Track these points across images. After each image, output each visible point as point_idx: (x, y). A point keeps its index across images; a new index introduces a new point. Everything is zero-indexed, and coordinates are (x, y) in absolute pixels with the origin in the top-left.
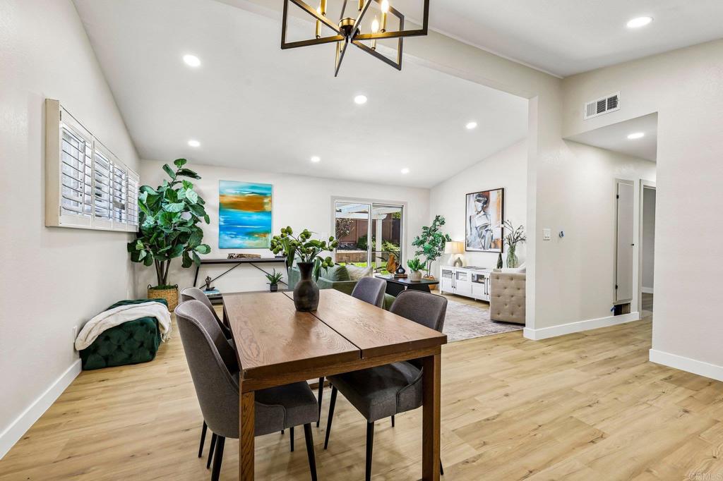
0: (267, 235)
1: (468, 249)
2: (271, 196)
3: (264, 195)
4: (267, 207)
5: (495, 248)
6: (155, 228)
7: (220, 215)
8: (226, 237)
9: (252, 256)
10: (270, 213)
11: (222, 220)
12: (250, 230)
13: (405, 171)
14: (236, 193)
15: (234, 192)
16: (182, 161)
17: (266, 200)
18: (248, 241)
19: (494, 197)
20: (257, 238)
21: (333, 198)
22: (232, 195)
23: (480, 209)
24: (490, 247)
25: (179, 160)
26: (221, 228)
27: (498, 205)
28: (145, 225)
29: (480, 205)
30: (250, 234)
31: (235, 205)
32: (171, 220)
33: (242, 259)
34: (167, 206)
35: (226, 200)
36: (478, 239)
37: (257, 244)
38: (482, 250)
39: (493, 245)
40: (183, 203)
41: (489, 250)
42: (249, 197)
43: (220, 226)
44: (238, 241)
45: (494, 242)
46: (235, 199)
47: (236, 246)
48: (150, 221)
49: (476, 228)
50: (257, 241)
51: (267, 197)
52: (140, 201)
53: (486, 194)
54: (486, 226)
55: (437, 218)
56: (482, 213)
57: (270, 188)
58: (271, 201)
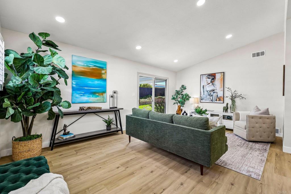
0: (104, 94)
1: (201, 101)
2: (106, 69)
3: (102, 68)
4: (104, 76)
5: (219, 101)
6: (22, 88)
7: (72, 80)
8: (77, 96)
9: (96, 108)
10: (105, 80)
11: (74, 83)
12: (94, 91)
13: (176, 61)
14: (84, 65)
15: (83, 64)
16: (46, 35)
17: (103, 72)
18: (92, 98)
19: (218, 76)
20: (98, 96)
21: (138, 73)
22: (81, 66)
23: (209, 82)
24: (216, 100)
25: (43, 33)
26: (73, 89)
27: (221, 80)
28: (11, 84)
29: (209, 80)
30: (94, 93)
31: (83, 73)
32: (39, 81)
33: (90, 111)
34: (35, 69)
35: (77, 69)
36: (208, 97)
37: (98, 100)
38: (211, 102)
39: (218, 99)
40: (50, 68)
41: (216, 102)
42: (93, 69)
43: (73, 87)
44: (85, 98)
45: (219, 98)
46: (83, 70)
47: (84, 101)
48: (16, 81)
49: (207, 91)
50: (98, 98)
51: (104, 70)
52: (7, 62)
53: (214, 75)
54: (214, 90)
55: (183, 86)
56: (211, 84)
57: (105, 64)
58: (106, 72)
